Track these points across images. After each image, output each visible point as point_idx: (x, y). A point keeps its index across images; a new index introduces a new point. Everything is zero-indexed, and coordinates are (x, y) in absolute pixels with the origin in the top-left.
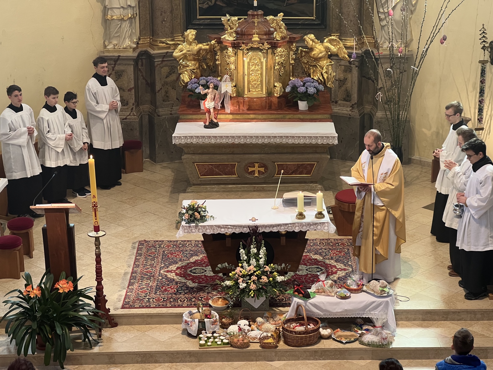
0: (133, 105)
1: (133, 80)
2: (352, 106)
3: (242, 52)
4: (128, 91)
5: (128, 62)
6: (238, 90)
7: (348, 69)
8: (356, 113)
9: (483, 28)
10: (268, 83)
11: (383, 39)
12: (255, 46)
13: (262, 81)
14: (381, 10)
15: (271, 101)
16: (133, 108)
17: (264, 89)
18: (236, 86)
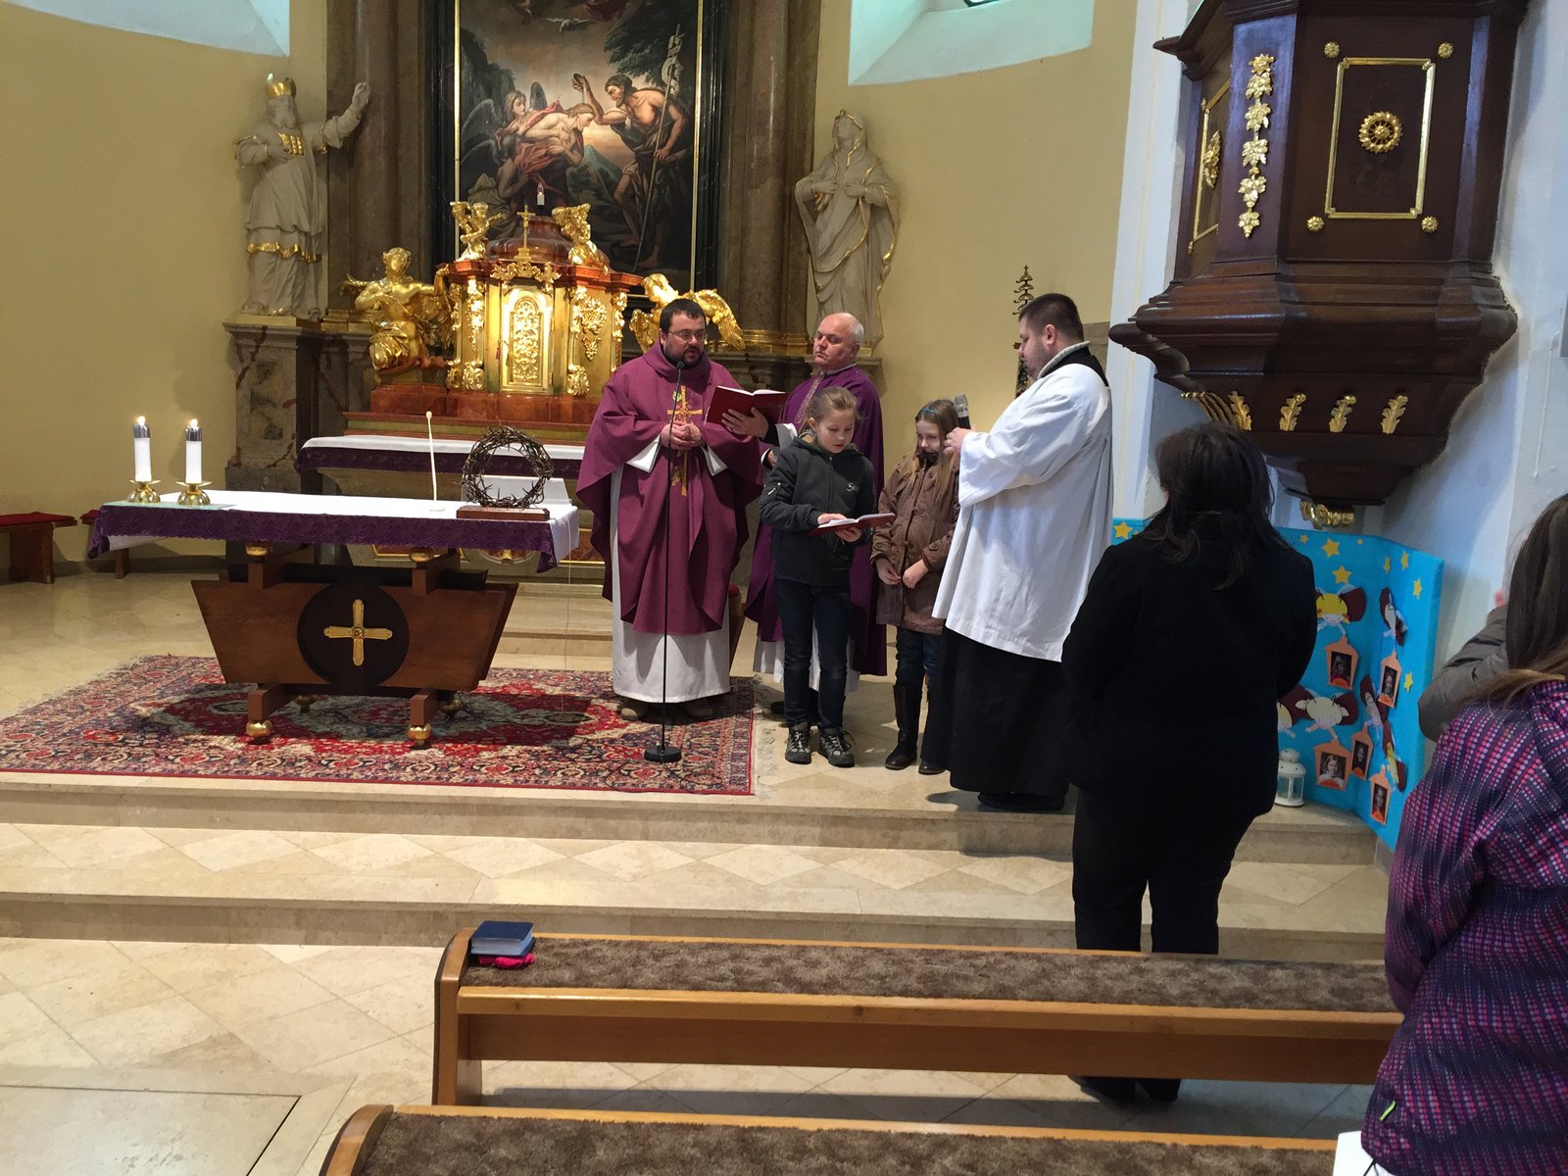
0: (293, 438)
1: (295, 384)
3: (497, 289)
4: (284, 407)
5: (284, 344)
6: (488, 377)
9: (1026, 274)
10: (556, 363)
12: (523, 274)
13: (539, 359)
14: (820, 268)
15: (559, 406)
16: (292, 445)
17: (545, 377)
18: (482, 367)
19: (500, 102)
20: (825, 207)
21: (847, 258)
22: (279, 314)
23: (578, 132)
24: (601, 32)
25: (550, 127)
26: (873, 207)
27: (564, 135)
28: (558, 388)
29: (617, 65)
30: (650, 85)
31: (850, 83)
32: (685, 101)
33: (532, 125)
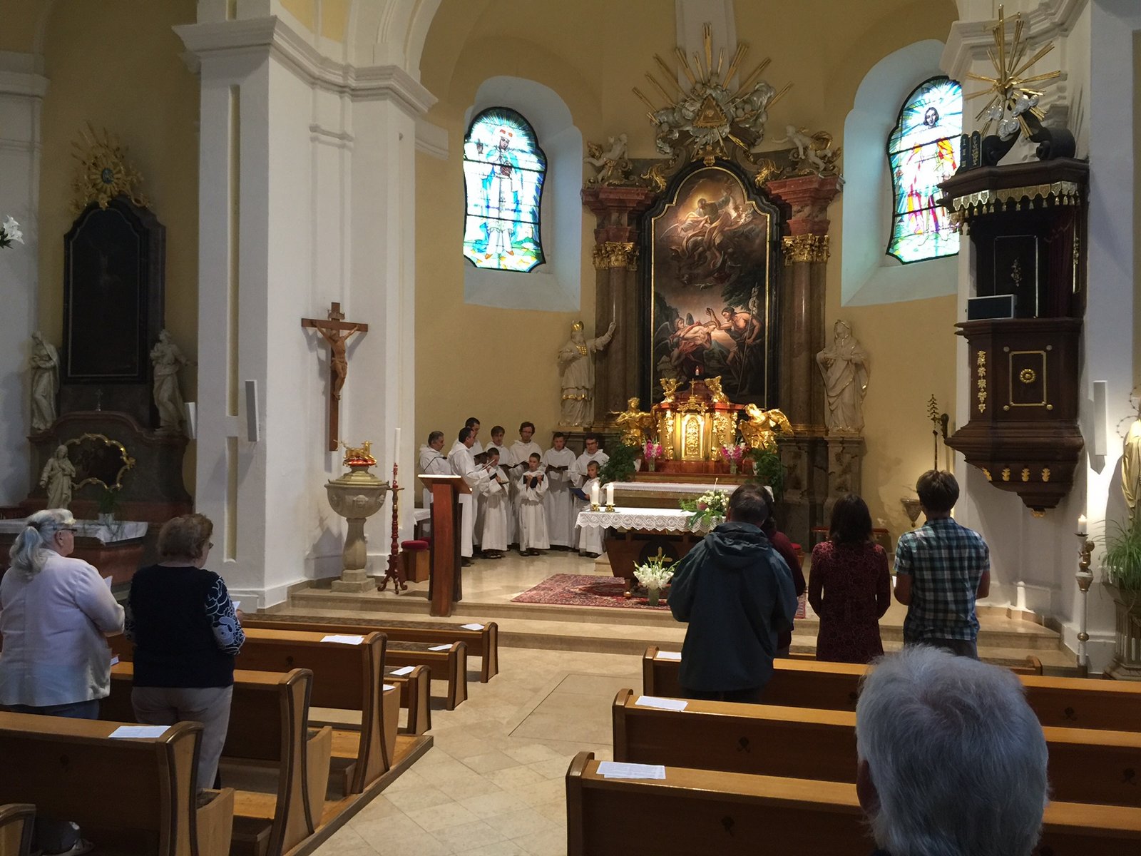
2: (802, 494)
3: (680, 415)
6: (676, 454)
7: (797, 456)
8: (806, 501)
9: (933, 398)
10: (706, 446)
11: (833, 423)
12: (692, 408)
13: (699, 445)
14: (830, 394)
15: (708, 465)
17: (701, 453)
18: (673, 449)
19: (672, 323)
20: (832, 365)
21: (843, 390)
22: (576, 426)
23: (709, 334)
24: (719, 289)
25: (696, 333)
26: (856, 365)
27: (702, 336)
28: (707, 458)
29: (728, 302)
30: (743, 311)
31: (842, 305)
32: (760, 317)
33: (687, 333)
